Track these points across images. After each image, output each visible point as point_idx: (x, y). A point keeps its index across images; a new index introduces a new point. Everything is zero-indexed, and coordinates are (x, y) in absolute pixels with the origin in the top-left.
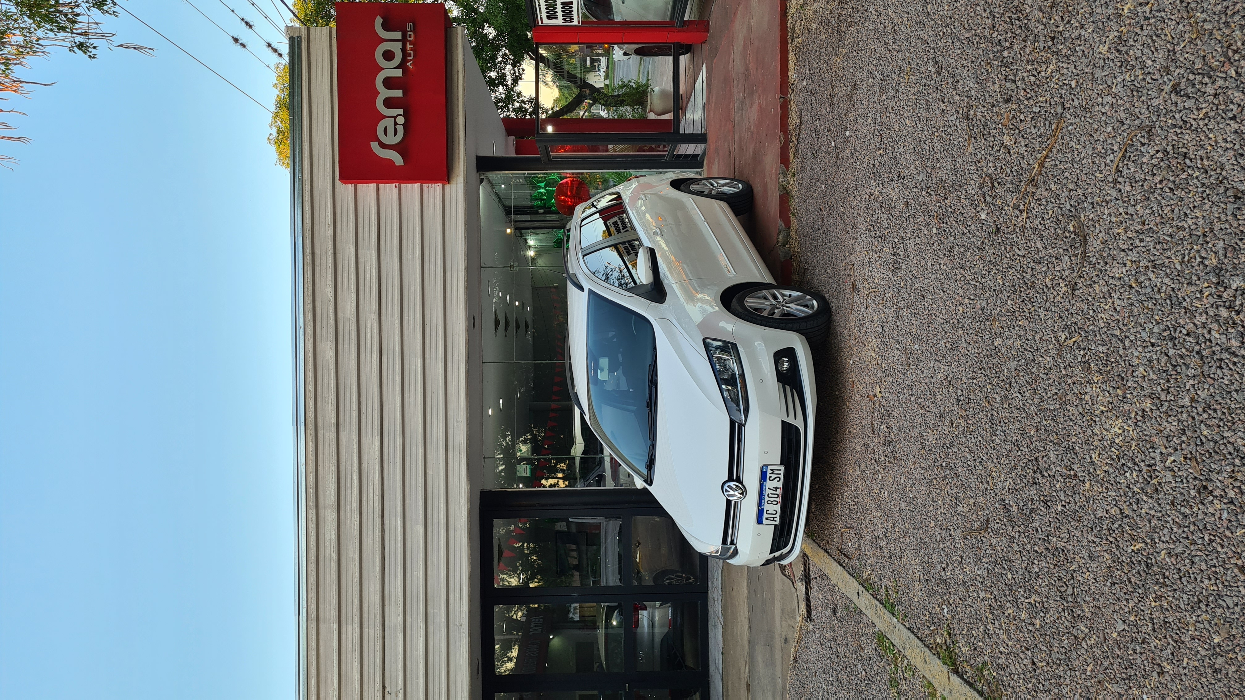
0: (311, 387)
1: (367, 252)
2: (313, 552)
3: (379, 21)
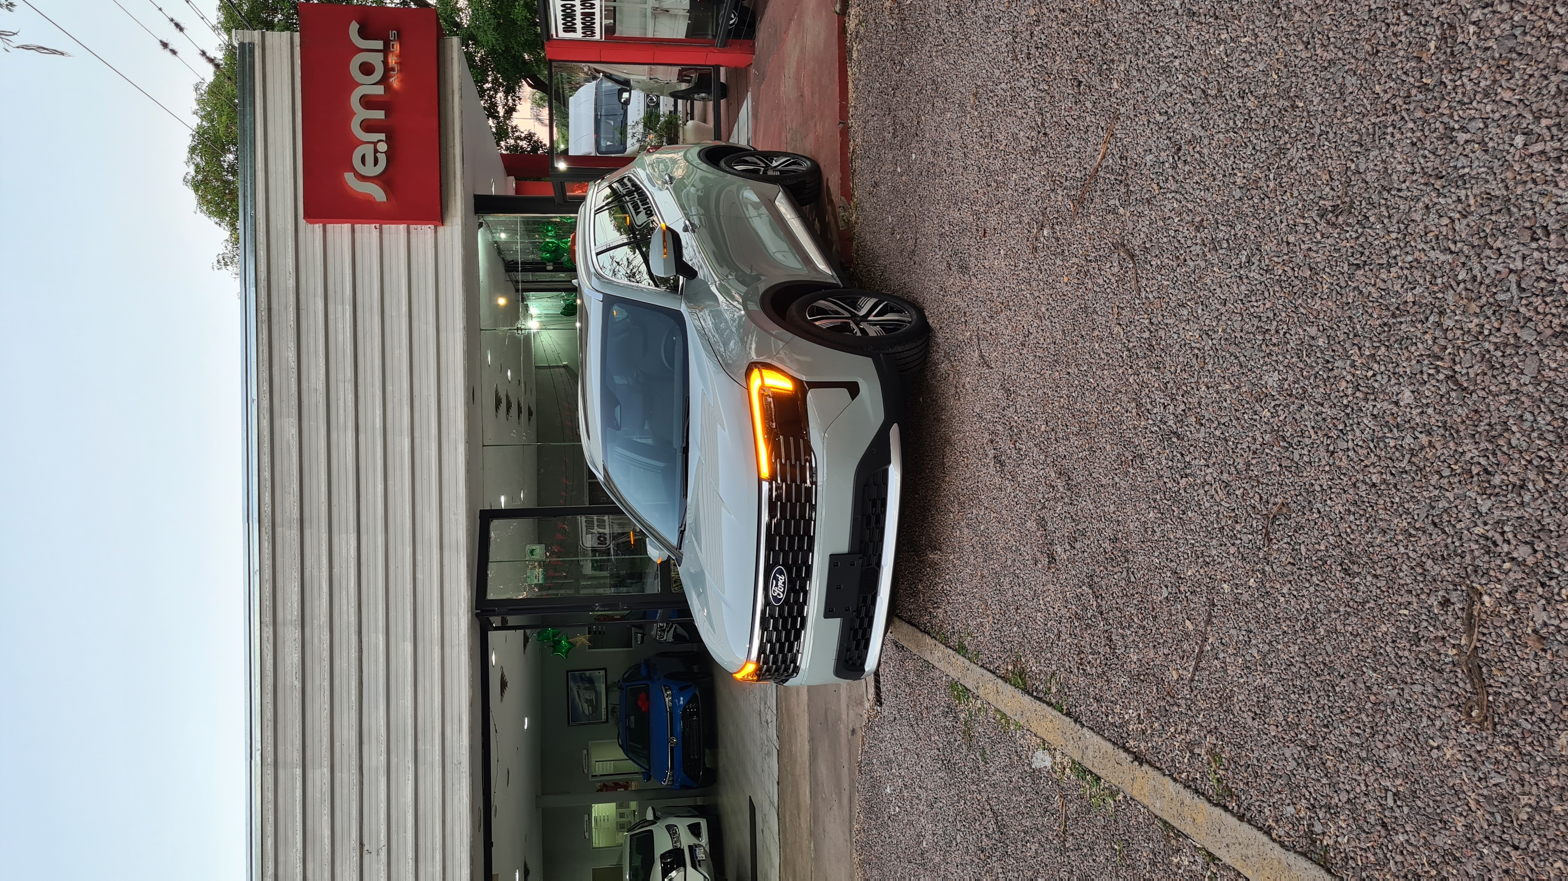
1: (339, 307)
3: (354, 27)
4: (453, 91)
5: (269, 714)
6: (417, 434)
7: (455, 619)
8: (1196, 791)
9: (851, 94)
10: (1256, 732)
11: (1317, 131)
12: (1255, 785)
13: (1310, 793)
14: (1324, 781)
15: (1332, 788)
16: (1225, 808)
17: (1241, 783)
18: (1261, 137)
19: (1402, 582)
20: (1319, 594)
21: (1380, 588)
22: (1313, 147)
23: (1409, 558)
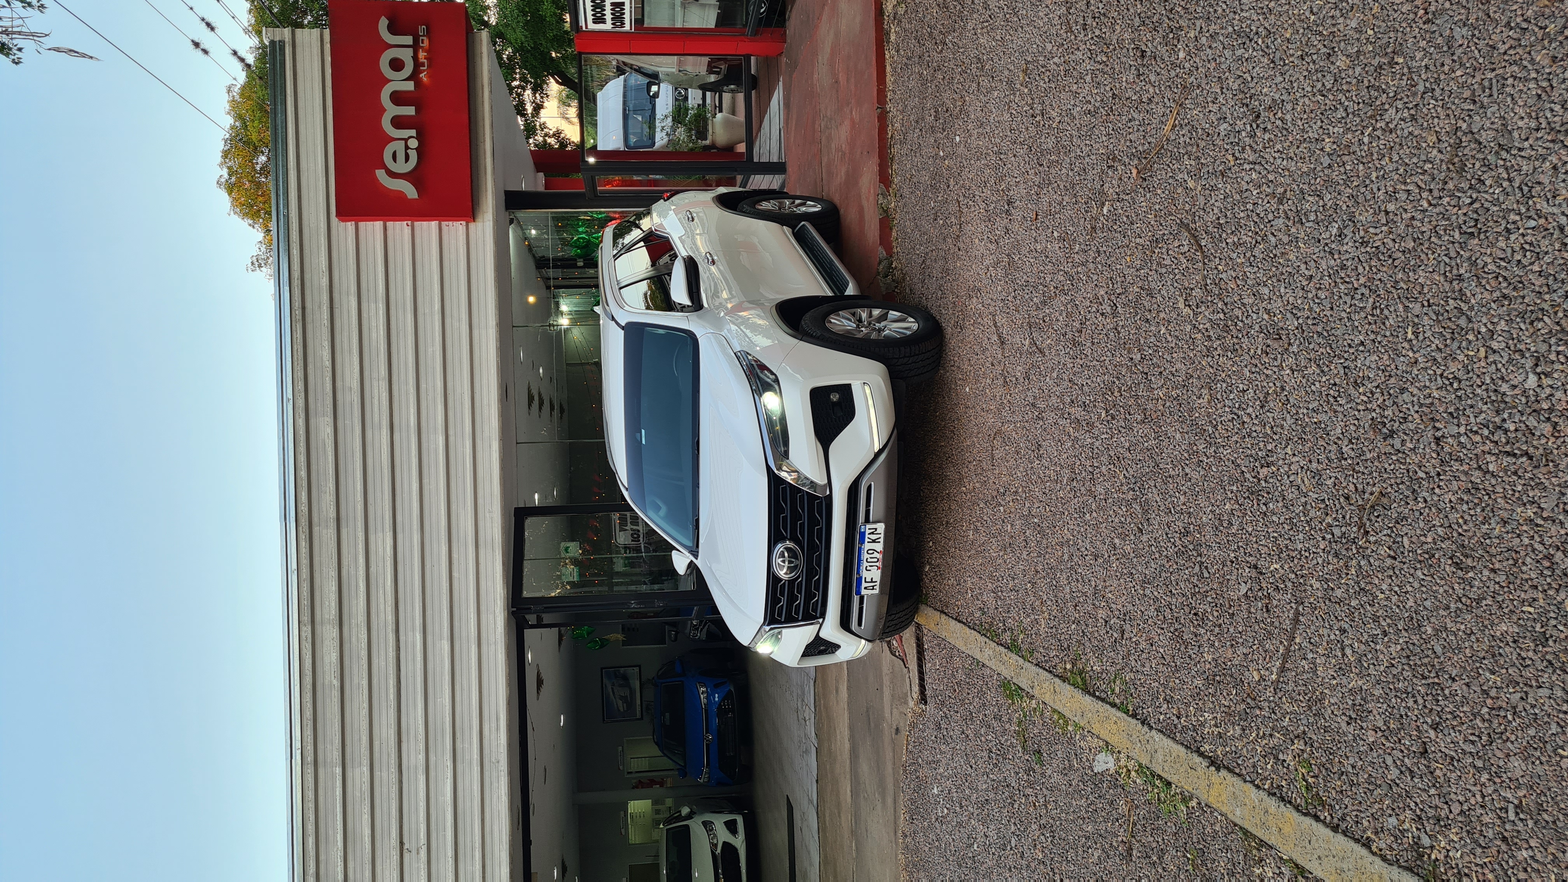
0: (303, 473)
1: (373, 306)
2: (308, 680)
3: (383, 23)
4: (483, 86)
5: (308, 714)
6: (451, 432)
7: (491, 617)
8: (1282, 799)
9: (889, 79)
10: (1351, 737)
11: (1421, 88)
12: (1349, 793)
13: (1416, 803)
14: (1433, 791)
15: (1442, 799)
16: (1316, 818)
17: (1333, 792)
18: (1354, 98)
19: (1525, 576)
20: (1424, 589)
21: (1498, 583)
22: (1416, 105)
23: (1534, 550)
